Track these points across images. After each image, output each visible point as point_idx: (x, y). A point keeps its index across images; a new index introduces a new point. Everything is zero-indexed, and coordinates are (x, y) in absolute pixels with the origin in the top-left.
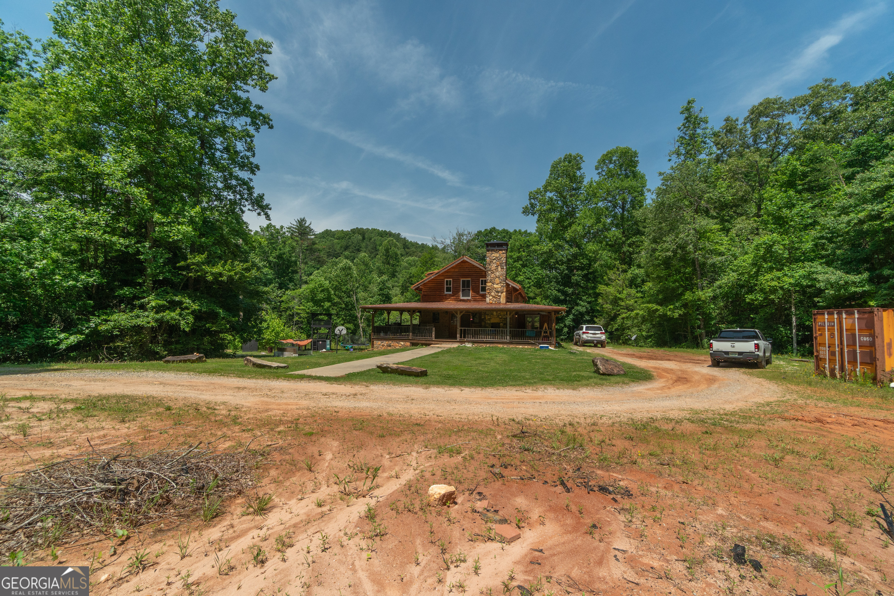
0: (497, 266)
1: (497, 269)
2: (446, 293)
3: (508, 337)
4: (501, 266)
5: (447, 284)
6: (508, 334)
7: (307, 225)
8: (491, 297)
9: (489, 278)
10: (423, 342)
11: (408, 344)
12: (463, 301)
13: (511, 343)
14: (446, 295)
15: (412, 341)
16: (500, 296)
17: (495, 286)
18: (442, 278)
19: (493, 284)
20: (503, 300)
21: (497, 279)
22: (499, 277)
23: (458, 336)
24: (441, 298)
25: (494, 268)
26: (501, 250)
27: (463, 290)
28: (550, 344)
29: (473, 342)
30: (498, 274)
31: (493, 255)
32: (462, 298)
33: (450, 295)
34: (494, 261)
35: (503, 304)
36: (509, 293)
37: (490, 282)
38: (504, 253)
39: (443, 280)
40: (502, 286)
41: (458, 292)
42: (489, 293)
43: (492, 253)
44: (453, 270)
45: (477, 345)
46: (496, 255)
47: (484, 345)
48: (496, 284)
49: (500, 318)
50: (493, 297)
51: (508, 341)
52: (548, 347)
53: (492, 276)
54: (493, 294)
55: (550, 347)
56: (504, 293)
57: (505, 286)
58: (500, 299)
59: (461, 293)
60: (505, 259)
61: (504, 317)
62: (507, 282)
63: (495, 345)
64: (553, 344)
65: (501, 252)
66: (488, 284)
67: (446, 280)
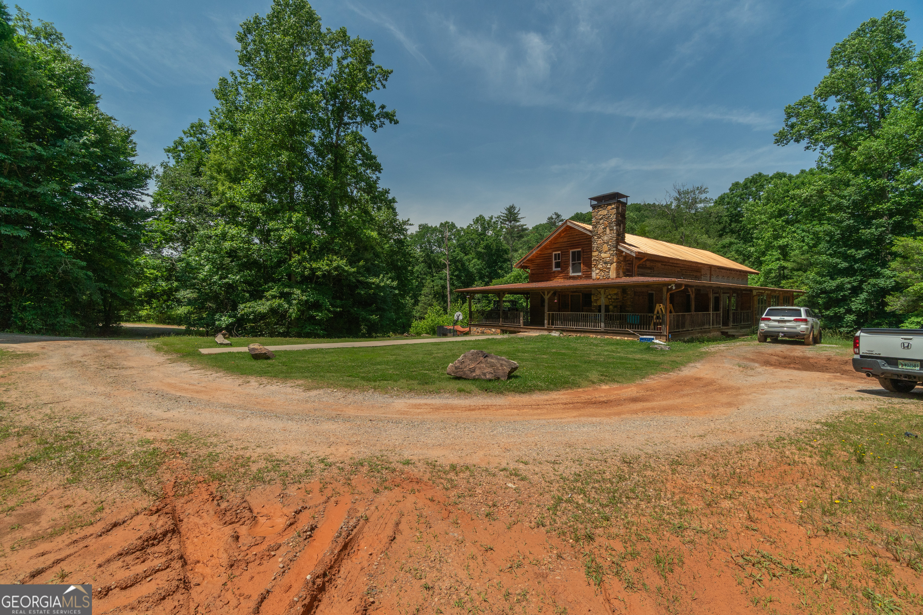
0: (605, 228)
1: (604, 232)
2: (554, 269)
3: (603, 325)
4: (610, 227)
5: (555, 259)
6: (603, 320)
7: (516, 211)
8: (598, 271)
9: (595, 245)
10: (512, 329)
11: (499, 331)
12: (574, 278)
13: (606, 332)
14: (554, 272)
15: (503, 328)
16: (609, 268)
17: (603, 255)
18: (550, 251)
19: (600, 252)
20: (613, 274)
21: (605, 245)
22: (607, 243)
23: (546, 322)
24: (549, 277)
25: (602, 230)
26: (610, 204)
27: (573, 264)
28: (659, 335)
29: (563, 331)
30: (606, 238)
31: (600, 213)
32: (571, 274)
33: (558, 271)
34: (601, 221)
35: (613, 279)
36: (629, 264)
37: (597, 250)
38: (613, 208)
39: (551, 253)
40: (611, 255)
41: (567, 267)
42: (595, 265)
43: (599, 211)
44: (561, 240)
45: (565, 334)
46: (604, 212)
47: (574, 335)
48: (605, 253)
49: (609, 299)
50: (601, 270)
51: (603, 330)
52: (653, 339)
53: (599, 242)
54: (600, 266)
55: (656, 339)
56: (615, 264)
57: (616, 254)
58: (609, 272)
59: (570, 269)
60: (615, 216)
61: (615, 297)
62: (620, 248)
63: (587, 335)
64: (664, 335)
65: (610, 207)
66: (594, 254)
67: (554, 253)
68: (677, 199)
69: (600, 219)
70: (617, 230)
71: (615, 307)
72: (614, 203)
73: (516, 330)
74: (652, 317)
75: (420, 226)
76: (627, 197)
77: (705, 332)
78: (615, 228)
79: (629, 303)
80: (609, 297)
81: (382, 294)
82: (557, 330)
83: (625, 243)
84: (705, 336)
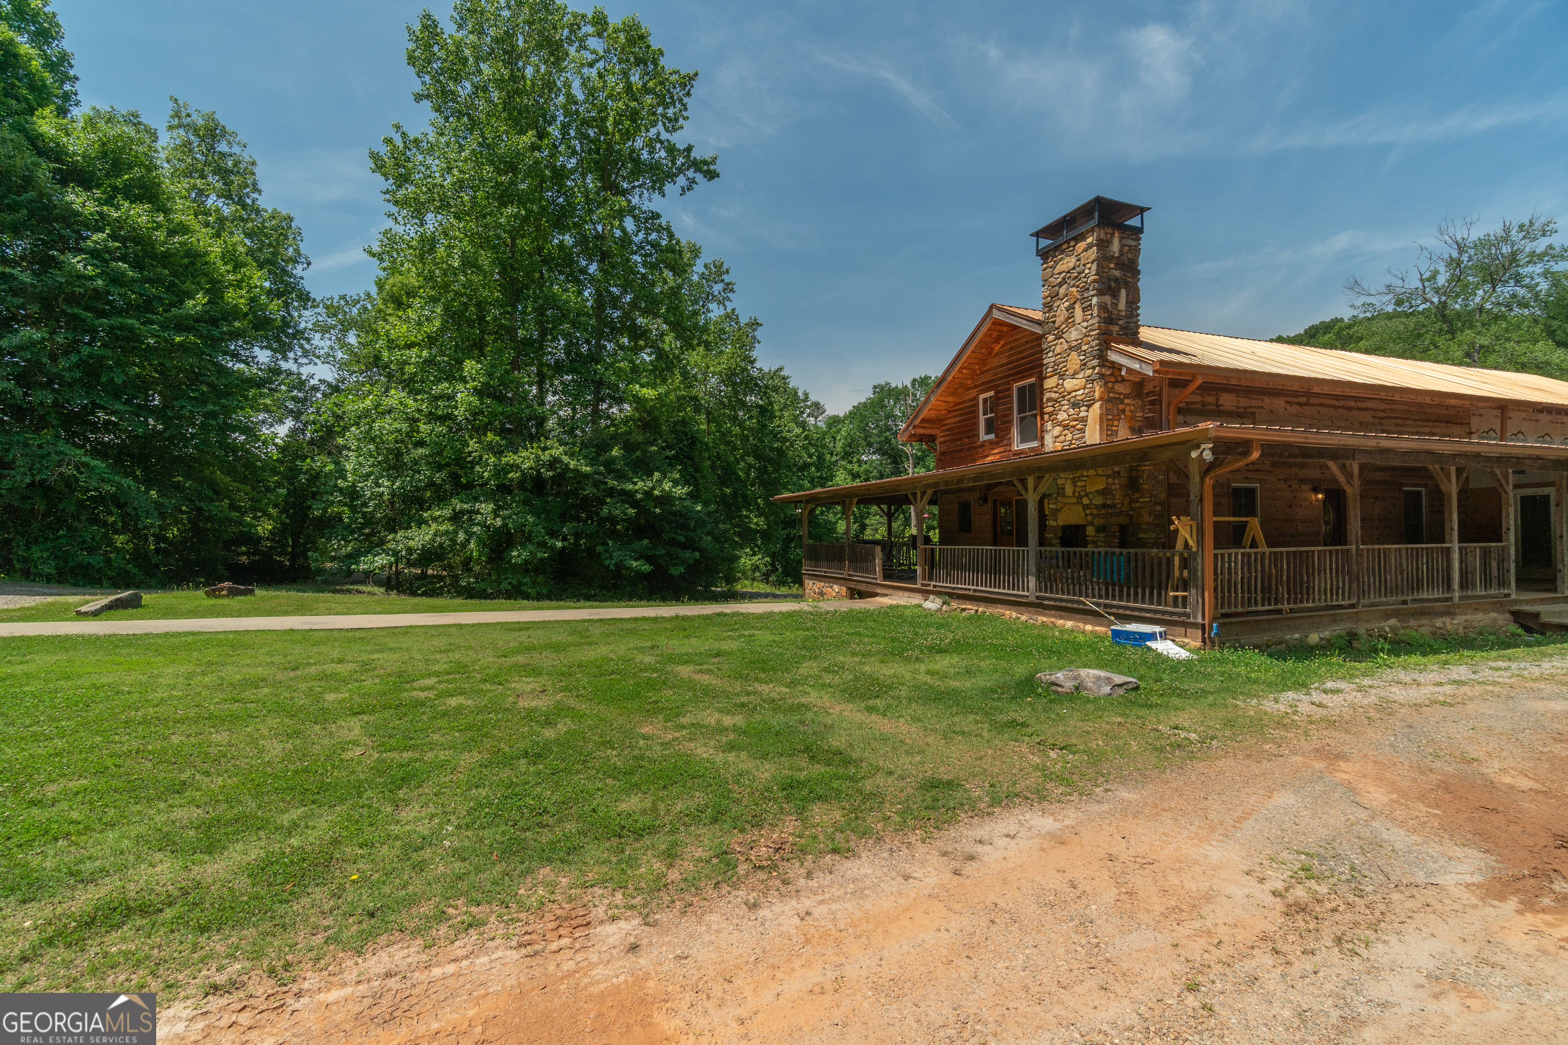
0: (1071, 307)
1: (1070, 318)
2: (982, 438)
3: (1033, 582)
4: (1083, 299)
5: (985, 413)
8: (1057, 430)
9: (1049, 359)
10: (864, 587)
11: (845, 591)
12: (1021, 455)
13: (1038, 606)
14: (983, 445)
15: (850, 585)
16: (1085, 419)
17: (1069, 384)
18: (973, 393)
19: (1062, 376)
20: (1093, 432)
21: (1074, 354)
22: (1077, 348)
23: (919, 571)
24: (974, 457)
25: (1065, 315)
26: (1083, 237)
27: (1022, 420)
28: (1175, 624)
29: (948, 595)
30: (1074, 335)
31: (1059, 268)
32: (1017, 448)
33: (991, 442)
34: (1062, 291)
36: (1152, 403)
37: (1055, 373)
38: (1090, 246)
39: (976, 399)
40: (1090, 380)
41: (1008, 430)
42: (1051, 414)
43: (1057, 263)
44: (994, 362)
45: (954, 604)
46: (1067, 262)
47: (971, 607)
48: (1073, 376)
49: (1086, 507)
50: (1066, 427)
51: (1032, 599)
52: (1152, 636)
53: (1058, 349)
54: (1062, 416)
55: (1164, 636)
56: (1097, 405)
57: (1102, 376)
58: (1082, 431)
59: (1015, 432)
60: (1094, 267)
61: (1099, 501)
62: (1113, 356)
63: (998, 610)
64: (1194, 625)
65: (1082, 245)
66: (1049, 383)
67: (982, 397)
68: (1455, 263)
69: (1060, 285)
70: (1102, 307)
71: (1101, 529)
72: (1092, 230)
73: (871, 589)
74: (1170, 561)
75: (875, 387)
76: (1142, 210)
77: (1421, 613)
78: (1095, 300)
79: (1147, 518)
80: (1086, 501)
81: (658, 511)
82: (938, 594)
83: (1138, 343)
84: (1422, 628)
